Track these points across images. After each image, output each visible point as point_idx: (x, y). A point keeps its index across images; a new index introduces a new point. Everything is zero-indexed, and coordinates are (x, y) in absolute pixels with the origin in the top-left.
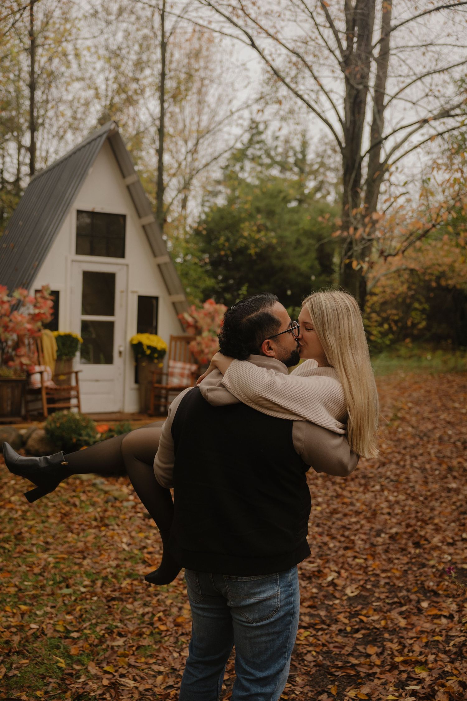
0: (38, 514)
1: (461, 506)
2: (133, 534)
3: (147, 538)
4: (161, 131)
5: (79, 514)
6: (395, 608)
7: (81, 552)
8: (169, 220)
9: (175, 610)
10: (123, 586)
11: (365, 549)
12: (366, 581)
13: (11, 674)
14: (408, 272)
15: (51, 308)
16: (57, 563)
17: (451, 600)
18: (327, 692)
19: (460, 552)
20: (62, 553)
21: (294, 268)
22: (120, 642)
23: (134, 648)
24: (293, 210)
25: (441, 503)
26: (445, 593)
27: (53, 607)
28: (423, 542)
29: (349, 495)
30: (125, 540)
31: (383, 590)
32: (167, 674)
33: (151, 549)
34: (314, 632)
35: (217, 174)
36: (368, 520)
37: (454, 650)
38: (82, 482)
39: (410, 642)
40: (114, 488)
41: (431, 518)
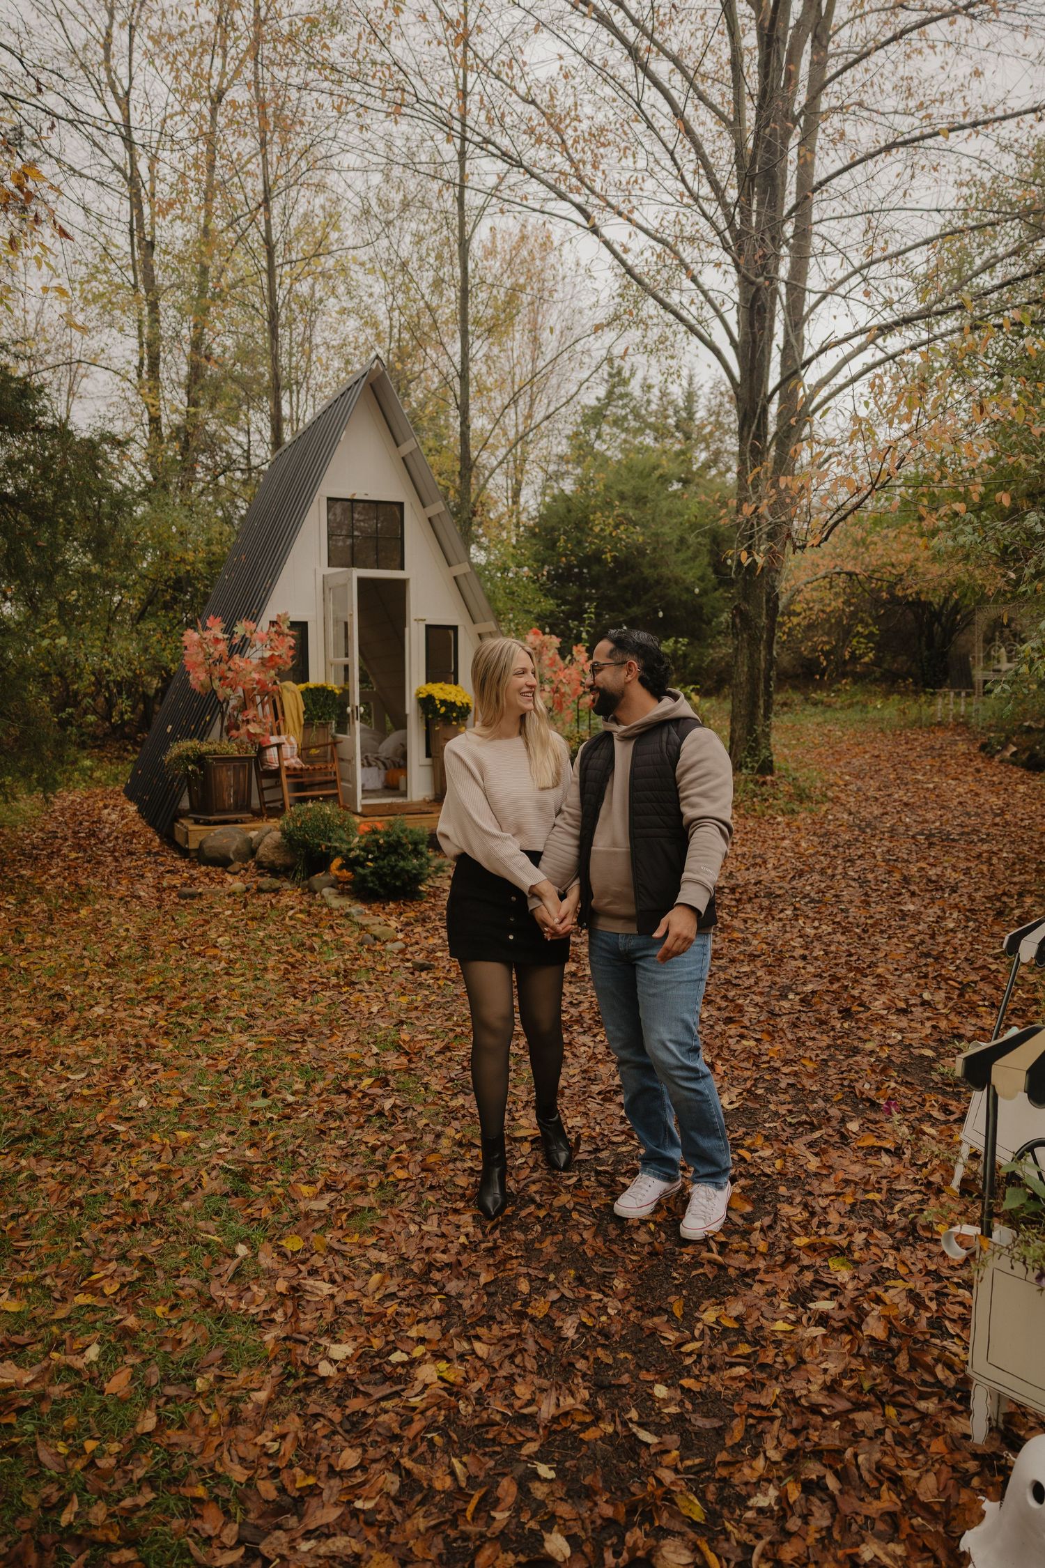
0: (251, 965)
1: (922, 942)
4: (464, 376)
5: (315, 964)
6: (802, 1134)
7: (303, 1031)
9: (428, 1139)
11: (759, 1022)
12: (757, 1080)
14: (844, 577)
15: (294, 648)
16: (259, 1050)
17: (899, 1116)
18: (666, 1311)
19: (919, 1026)
20: (271, 1032)
21: (675, 581)
23: (345, 1216)
24: (674, 495)
25: (890, 937)
28: (855, 1008)
31: (783, 1097)
32: (391, 1269)
36: (769, 968)
37: (903, 1222)
38: (331, 911)
39: (824, 1202)
40: (377, 920)
41: (872, 965)
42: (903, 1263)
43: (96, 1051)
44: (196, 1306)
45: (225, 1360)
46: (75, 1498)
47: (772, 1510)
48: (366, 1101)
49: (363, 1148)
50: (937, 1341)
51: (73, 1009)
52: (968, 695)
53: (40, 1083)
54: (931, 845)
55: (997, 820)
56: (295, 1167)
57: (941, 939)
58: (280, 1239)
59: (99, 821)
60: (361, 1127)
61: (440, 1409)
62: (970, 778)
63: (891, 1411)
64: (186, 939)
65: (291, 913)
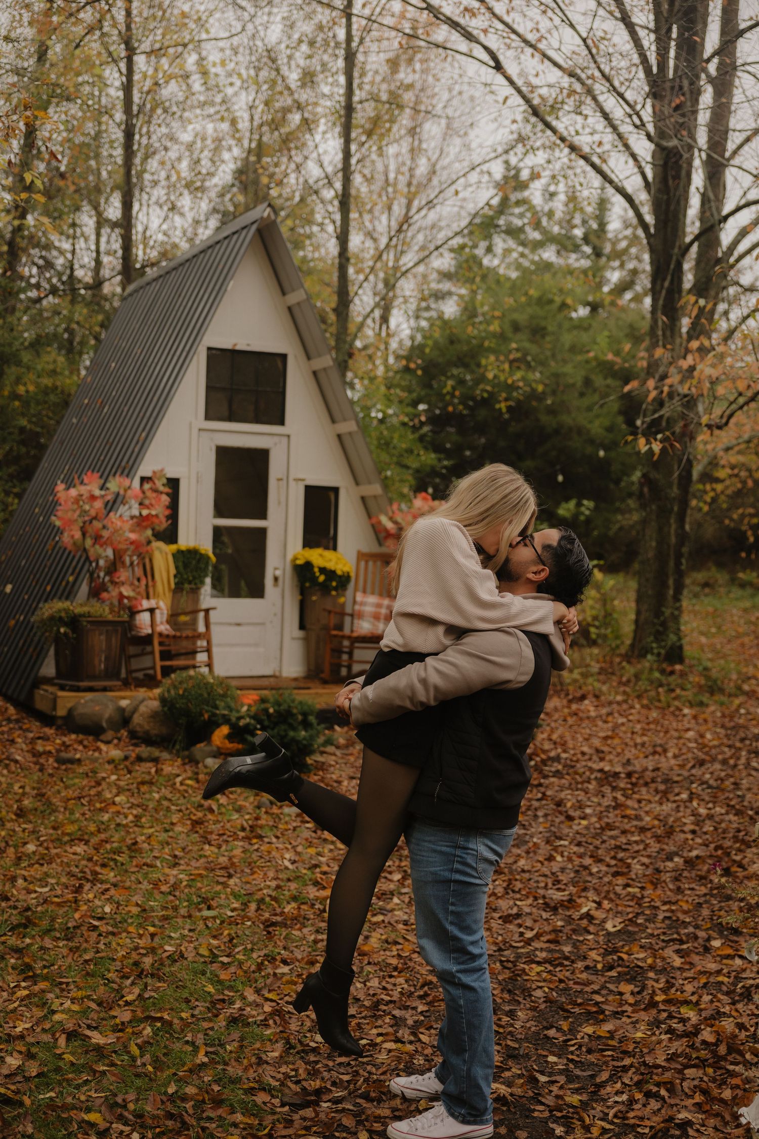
0: (157, 820)
2: (299, 849)
3: (319, 854)
4: (345, 201)
5: (218, 822)
6: (671, 946)
7: (225, 869)
8: (359, 345)
10: (286, 910)
11: (645, 876)
12: (638, 914)
13: (146, 996)
15: (168, 507)
16: (192, 880)
18: (556, 1027)
20: (197, 868)
22: (285, 969)
24: (580, 324)
27: (191, 930)
28: (735, 869)
29: (636, 806)
30: (287, 856)
31: (659, 925)
33: (325, 868)
34: (550, 968)
35: (445, 261)
36: (658, 838)
37: (741, 992)
39: (683, 982)
42: (737, 1010)
43: (48, 875)
51: (8, 845)
53: (14, 893)
63: (710, 1070)
64: (83, 797)
65: (179, 779)
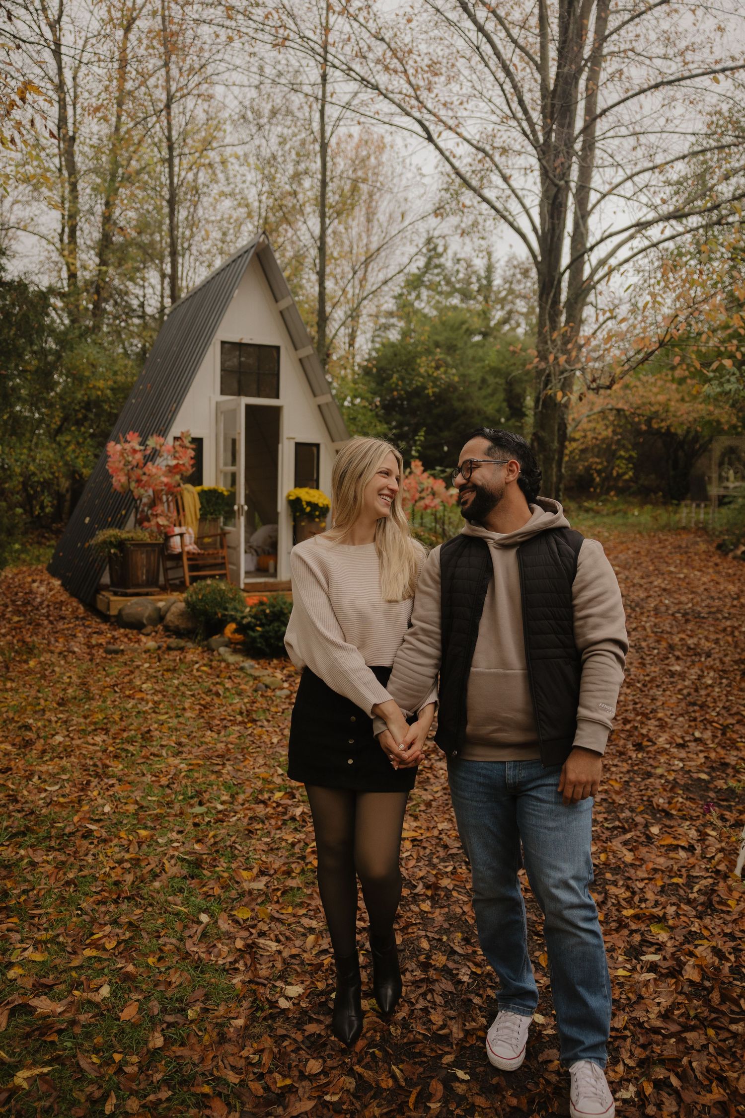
0: (172, 706)
1: (689, 694)
4: (322, 249)
5: (222, 705)
6: (617, 836)
7: (221, 756)
8: (334, 357)
14: (614, 412)
15: (194, 458)
16: (190, 770)
17: (688, 823)
19: (695, 756)
20: (197, 757)
21: (479, 412)
22: (261, 883)
23: (279, 893)
24: (477, 345)
25: (664, 691)
26: (680, 814)
27: (180, 832)
28: (645, 743)
32: (321, 932)
35: (389, 305)
37: (702, 899)
38: (228, 665)
39: (641, 885)
40: (265, 672)
41: (653, 711)
42: (706, 928)
43: (63, 770)
44: (177, 958)
45: (207, 996)
46: (113, 1093)
47: (633, 1101)
48: (280, 809)
49: (284, 844)
50: (738, 983)
51: (39, 737)
52: (706, 506)
53: (25, 793)
54: (687, 621)
55: (735, 603)
56: (234, 857)
57: (703, 692)
58: (231, 910)
59: (31, 592)
60: (279, 828)
61: (376, 1031)
62: (711, 570)
63: (711, 1032)
64: (117, 685)
65: (197, 666)
